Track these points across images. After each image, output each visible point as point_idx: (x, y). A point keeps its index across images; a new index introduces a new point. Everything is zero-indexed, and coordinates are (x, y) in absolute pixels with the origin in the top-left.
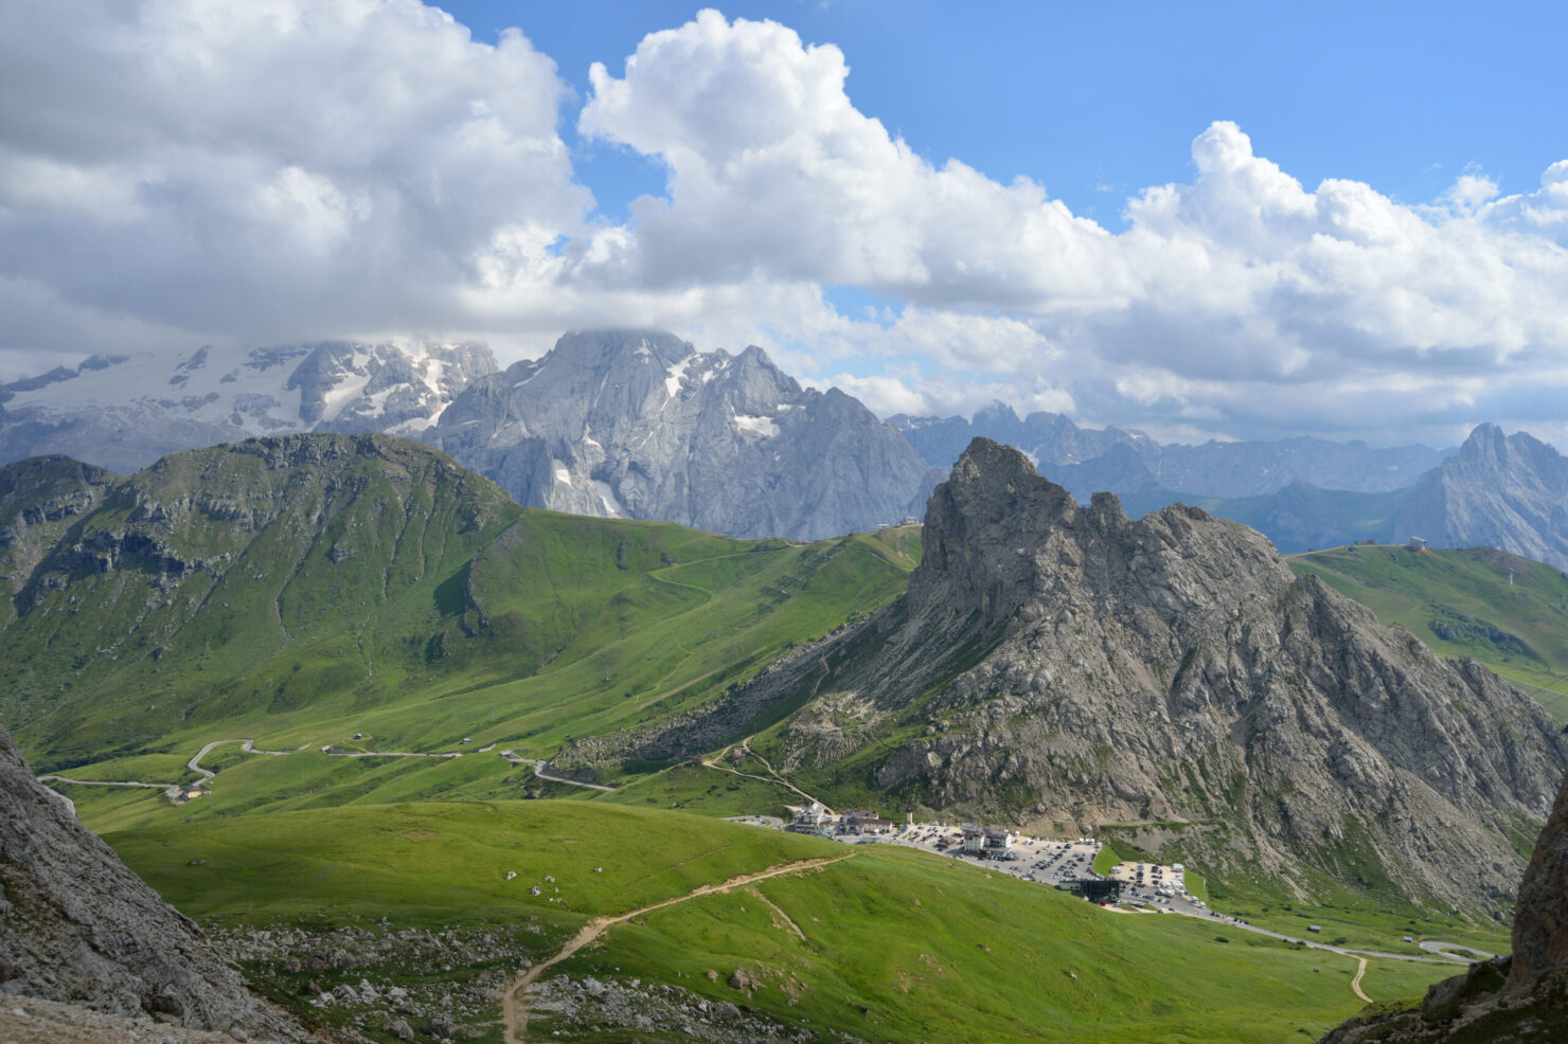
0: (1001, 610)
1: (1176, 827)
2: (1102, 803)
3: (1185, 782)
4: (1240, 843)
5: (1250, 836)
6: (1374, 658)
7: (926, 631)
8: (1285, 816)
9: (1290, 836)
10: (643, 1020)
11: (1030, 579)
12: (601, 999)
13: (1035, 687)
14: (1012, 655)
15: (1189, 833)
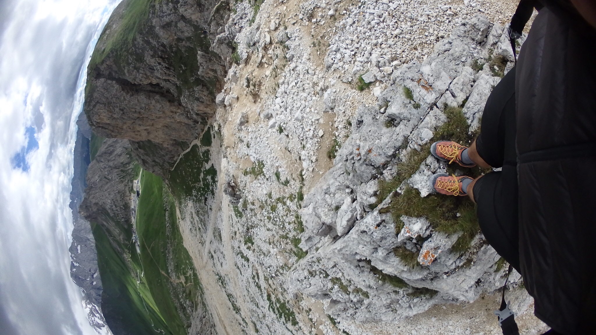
0: (101, 209)
1: (128, 181)
2: (126, 192)
3: (122, 179)
4: (130, 171)
5: (129, 169)
6: (106, 148)
7: (105, 221)
8: (127, 164)
9: (129, 163)
10: (172, 264)
11: (96, 204)
12: (171, 270)
13: (111, 203)
14: (108, 207)
15: (129, 179)
